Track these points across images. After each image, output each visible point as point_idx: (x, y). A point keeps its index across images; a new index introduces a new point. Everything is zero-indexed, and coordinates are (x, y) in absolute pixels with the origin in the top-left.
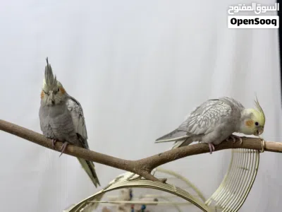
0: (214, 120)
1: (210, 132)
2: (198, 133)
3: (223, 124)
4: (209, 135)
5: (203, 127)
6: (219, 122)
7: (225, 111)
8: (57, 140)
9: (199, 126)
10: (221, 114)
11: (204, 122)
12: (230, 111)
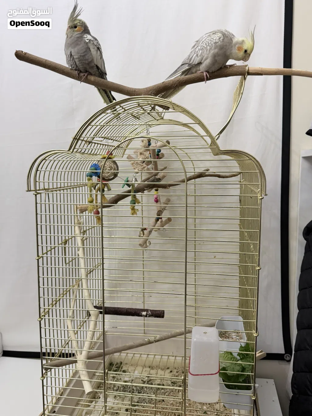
0: (209, 47)
1: (206, 59)
2: (196, 63)
3: (216, 50)
4: (205, 63)
5: (200, 56)
6: (213, 48)
7: (218, 38)
8: (81, 72)
9: (197, 55)
10: (214, 41)
11: (201, 51)
12: (222, 38)
